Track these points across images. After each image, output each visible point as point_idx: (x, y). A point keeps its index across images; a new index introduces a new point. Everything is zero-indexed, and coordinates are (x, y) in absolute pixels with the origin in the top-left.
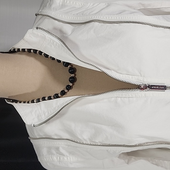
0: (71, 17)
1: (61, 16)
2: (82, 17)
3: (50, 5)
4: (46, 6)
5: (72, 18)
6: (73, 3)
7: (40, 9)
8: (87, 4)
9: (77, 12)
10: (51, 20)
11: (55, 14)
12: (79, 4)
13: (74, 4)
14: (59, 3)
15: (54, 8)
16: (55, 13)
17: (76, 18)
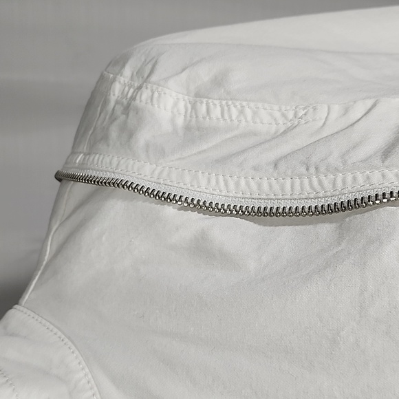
0: (243, 182)
1: (188, 179)
2: (306, 181)
3: (129, 134)
4: (105, 138)
5: (247, 184)
6: (242, 112)
7: (74, 152)
8: (315, 109)
9: (273, 155)
10: (147, 204)
11: (157, 172)
12: (271, 115)
13: (249, 117)
14: (173, 121)
15: (147, 146)
16: (159, 169)
17: (271, 186)
